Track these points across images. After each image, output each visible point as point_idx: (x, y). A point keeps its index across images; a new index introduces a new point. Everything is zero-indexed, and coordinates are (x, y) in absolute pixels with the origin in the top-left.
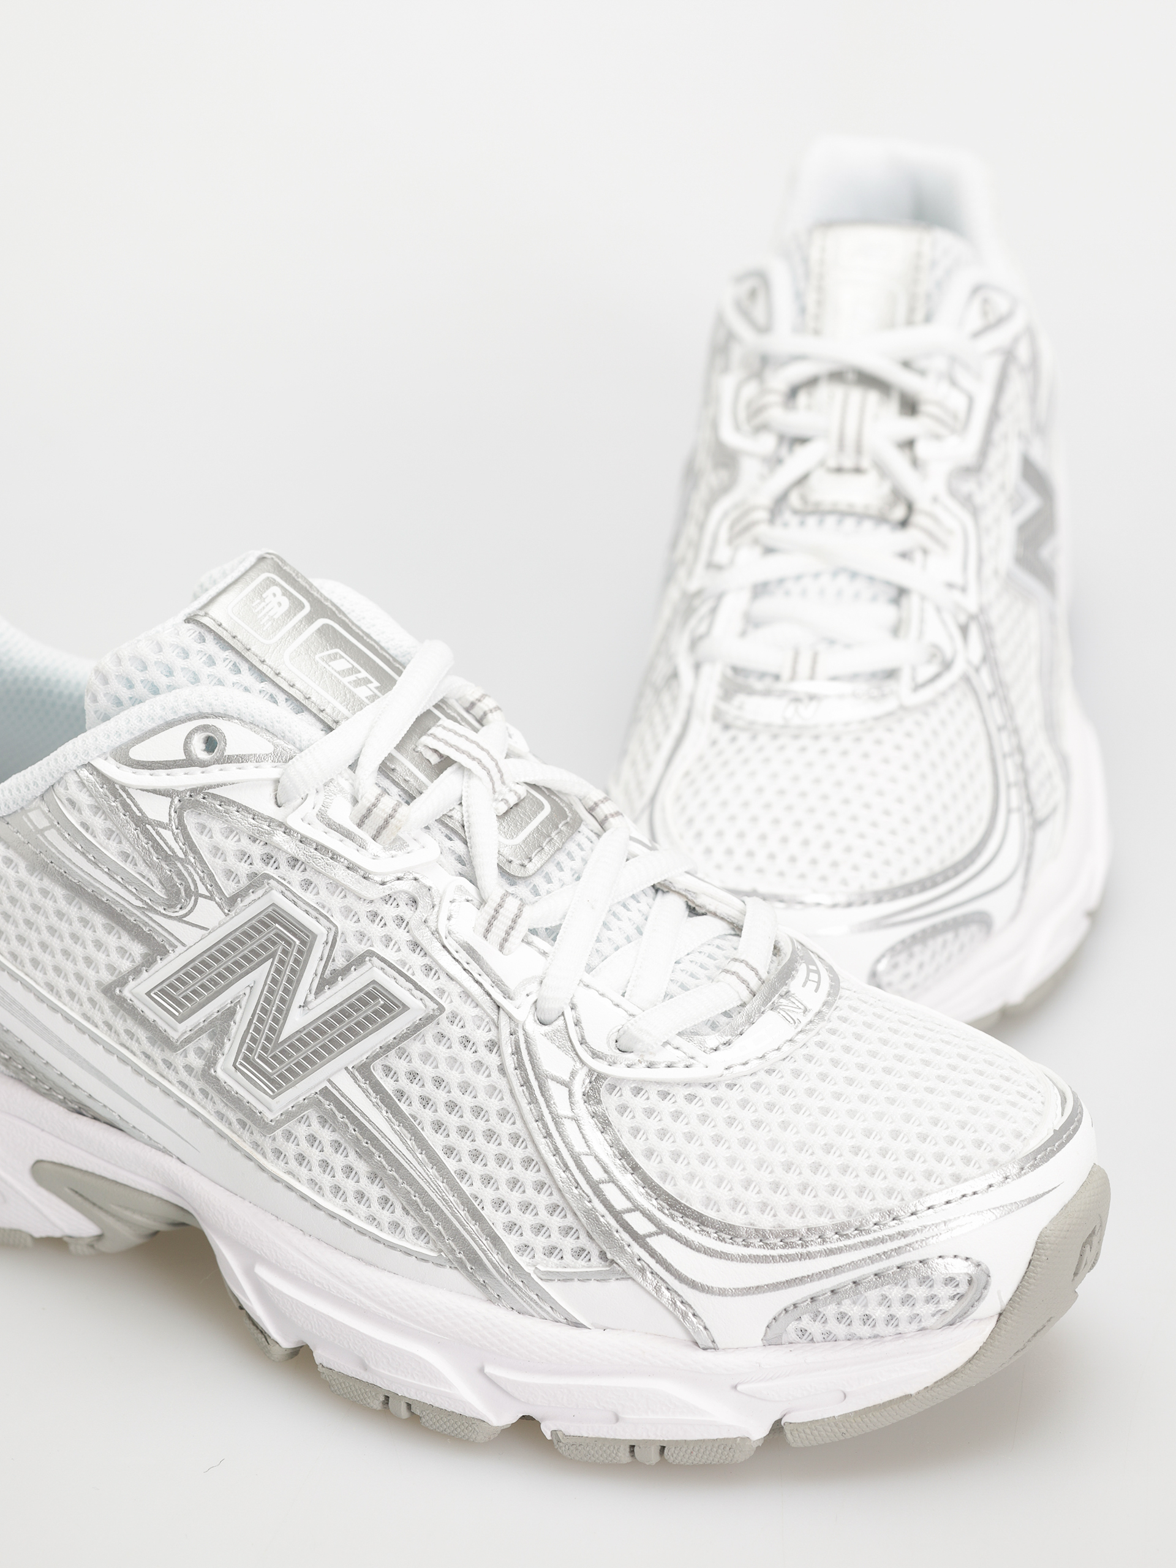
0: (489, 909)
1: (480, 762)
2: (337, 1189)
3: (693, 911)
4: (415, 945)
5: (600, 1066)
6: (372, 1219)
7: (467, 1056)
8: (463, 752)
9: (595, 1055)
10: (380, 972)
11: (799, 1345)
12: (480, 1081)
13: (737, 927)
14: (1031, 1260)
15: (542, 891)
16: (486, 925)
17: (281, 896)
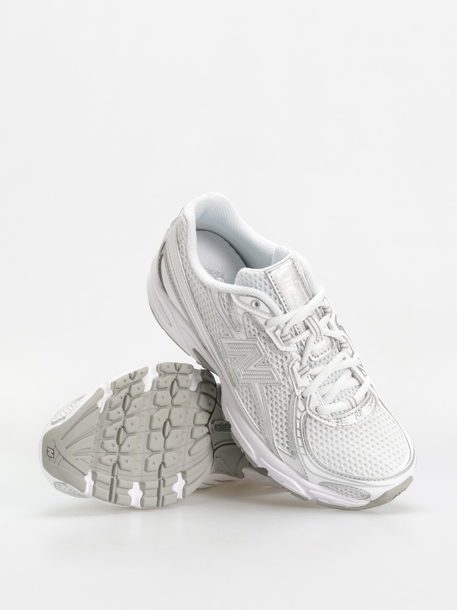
0: (302, 367)
1: (316, 331)
2: (247, 404)
3: (353, 376)
4: (282, 367)
5: (310, 413)
6: (251, 414)
7: (284, 395)
8: (313, 327)
9: (310, 410)
10: (272, 370)
11: (326, 488)
12: (284, 402)
13: (361, 384)
14: (381, 496)
15: (317, 365)
16: (300, 370)
17: (258, 343)
